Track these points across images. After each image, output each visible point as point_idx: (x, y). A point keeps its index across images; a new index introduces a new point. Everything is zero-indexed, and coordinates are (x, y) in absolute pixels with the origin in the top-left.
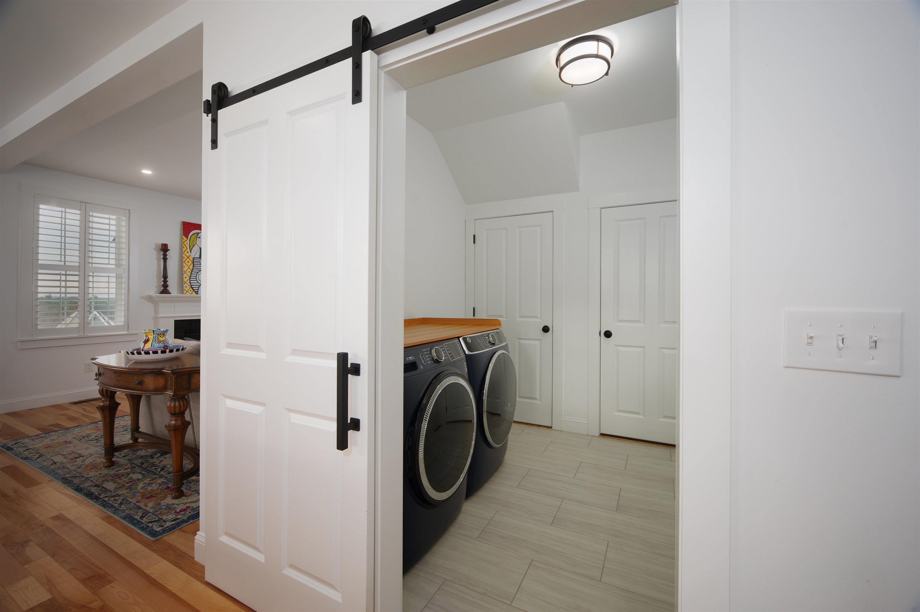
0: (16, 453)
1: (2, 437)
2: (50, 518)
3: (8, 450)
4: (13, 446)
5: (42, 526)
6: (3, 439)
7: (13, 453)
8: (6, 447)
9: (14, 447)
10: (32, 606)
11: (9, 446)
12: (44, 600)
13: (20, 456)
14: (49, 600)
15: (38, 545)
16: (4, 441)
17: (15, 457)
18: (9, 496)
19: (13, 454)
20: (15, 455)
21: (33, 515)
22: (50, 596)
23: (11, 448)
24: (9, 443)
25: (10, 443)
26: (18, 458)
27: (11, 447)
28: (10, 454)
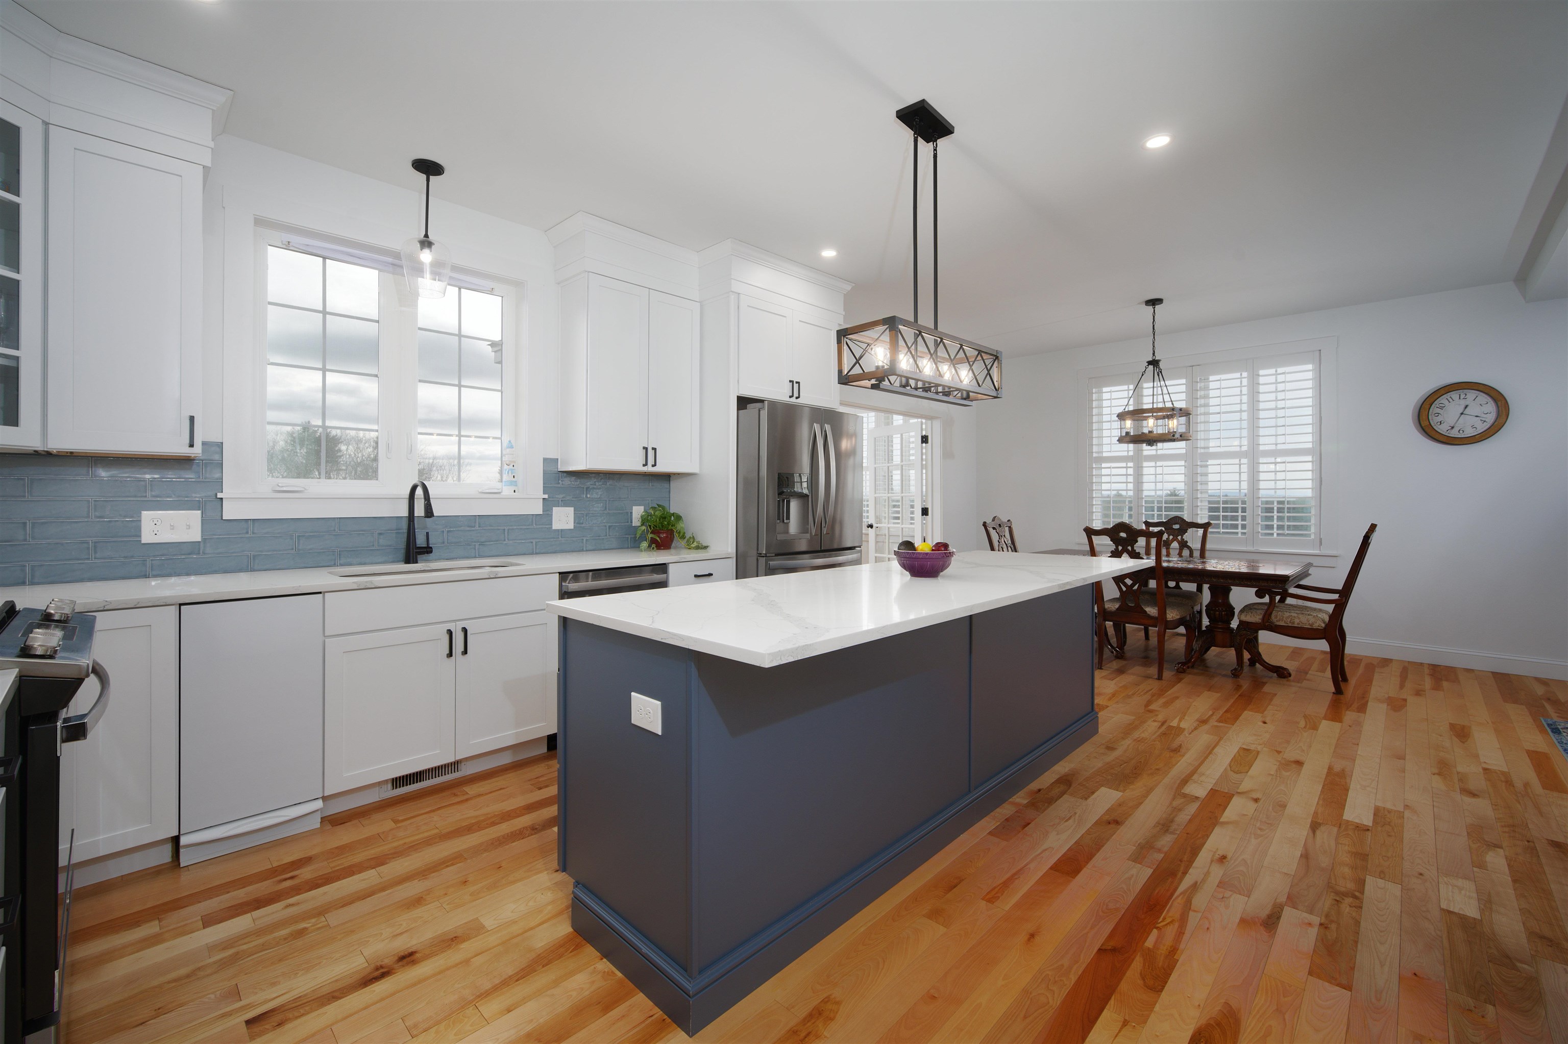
0: (1562, 740)
1: (1558, 713)
2: (1547, 839)
3: (1552, 732)
4: (1563, 730)
5: (1528, 841)
6: (1558, 716)
7: (1557, 738)
8: (1553, 727)
9: (1565, 732)
10: (1451, 910)
11: (1558, 728)
12: (1468, 915)
13: (1565, 745)
14: (1475, 919)
15: (1506, 858)
16: (1556, 719)
17: (1557, 744)
18: (1514, 786)
19: (1557, 740)
20: (1559, 742)
21: (1527, 823)
22: (1478, 917)
23: (1560, 731)
24: (1561, 724)
25: (1563, 724)
26: (1560, 748)
27: (1560, 729)
28: (1553, 738)
